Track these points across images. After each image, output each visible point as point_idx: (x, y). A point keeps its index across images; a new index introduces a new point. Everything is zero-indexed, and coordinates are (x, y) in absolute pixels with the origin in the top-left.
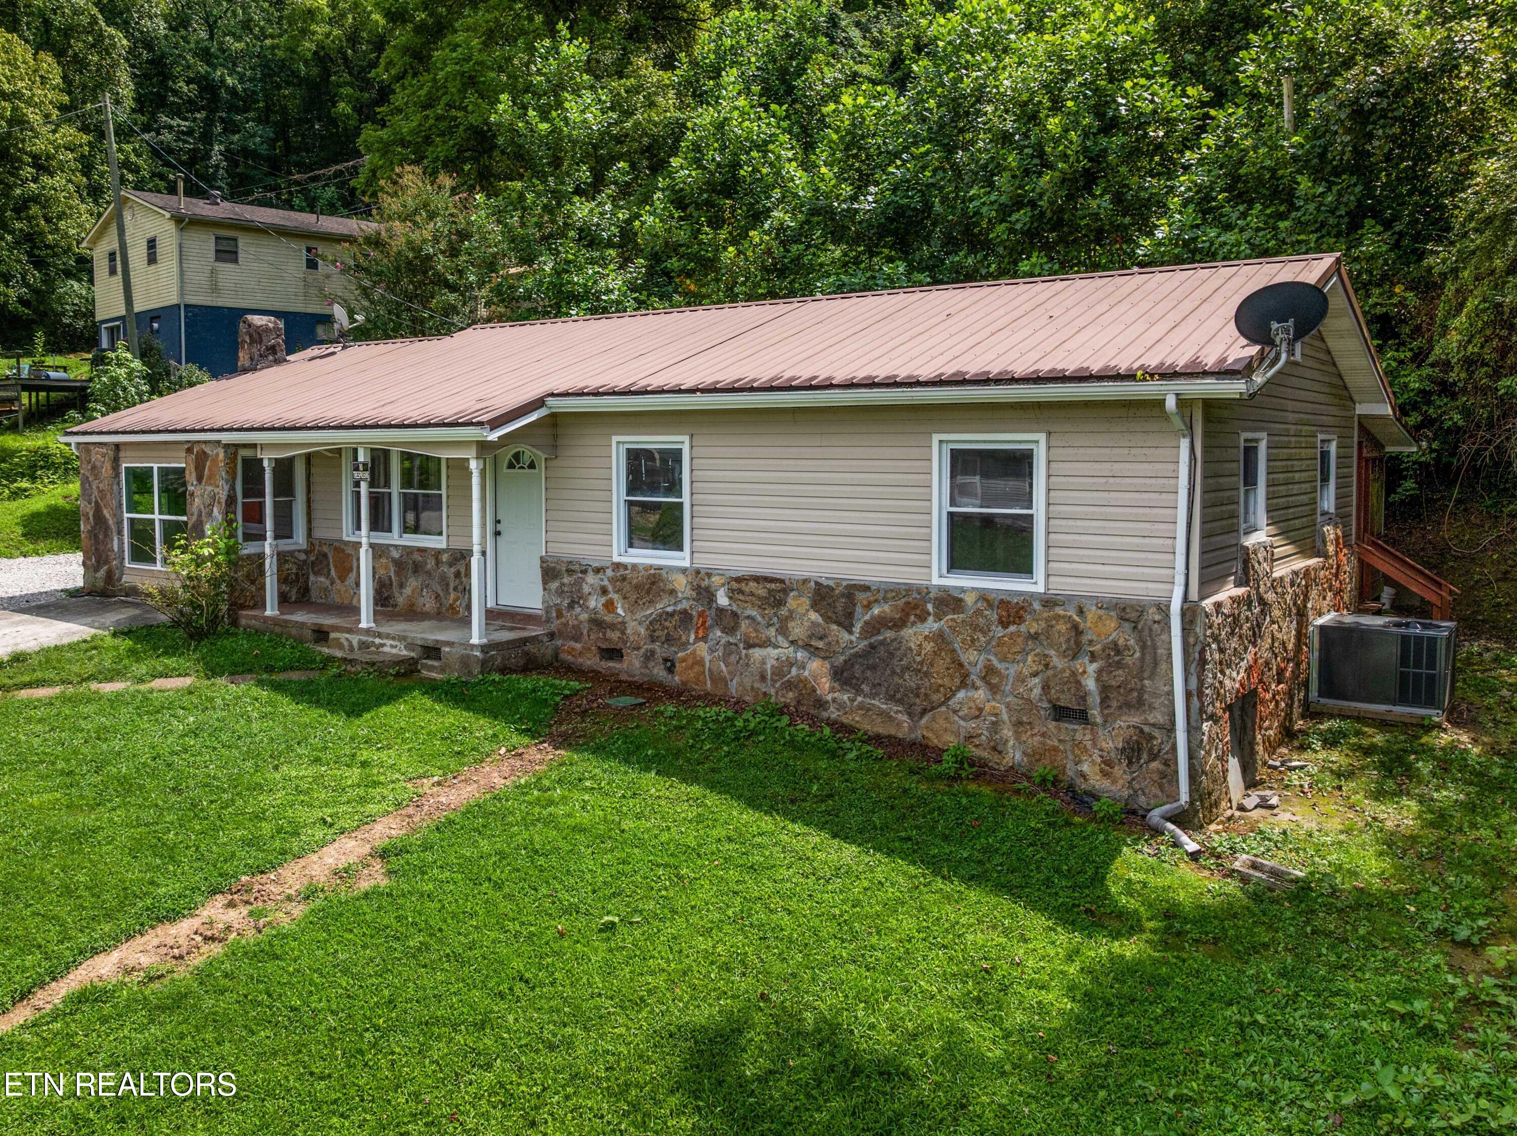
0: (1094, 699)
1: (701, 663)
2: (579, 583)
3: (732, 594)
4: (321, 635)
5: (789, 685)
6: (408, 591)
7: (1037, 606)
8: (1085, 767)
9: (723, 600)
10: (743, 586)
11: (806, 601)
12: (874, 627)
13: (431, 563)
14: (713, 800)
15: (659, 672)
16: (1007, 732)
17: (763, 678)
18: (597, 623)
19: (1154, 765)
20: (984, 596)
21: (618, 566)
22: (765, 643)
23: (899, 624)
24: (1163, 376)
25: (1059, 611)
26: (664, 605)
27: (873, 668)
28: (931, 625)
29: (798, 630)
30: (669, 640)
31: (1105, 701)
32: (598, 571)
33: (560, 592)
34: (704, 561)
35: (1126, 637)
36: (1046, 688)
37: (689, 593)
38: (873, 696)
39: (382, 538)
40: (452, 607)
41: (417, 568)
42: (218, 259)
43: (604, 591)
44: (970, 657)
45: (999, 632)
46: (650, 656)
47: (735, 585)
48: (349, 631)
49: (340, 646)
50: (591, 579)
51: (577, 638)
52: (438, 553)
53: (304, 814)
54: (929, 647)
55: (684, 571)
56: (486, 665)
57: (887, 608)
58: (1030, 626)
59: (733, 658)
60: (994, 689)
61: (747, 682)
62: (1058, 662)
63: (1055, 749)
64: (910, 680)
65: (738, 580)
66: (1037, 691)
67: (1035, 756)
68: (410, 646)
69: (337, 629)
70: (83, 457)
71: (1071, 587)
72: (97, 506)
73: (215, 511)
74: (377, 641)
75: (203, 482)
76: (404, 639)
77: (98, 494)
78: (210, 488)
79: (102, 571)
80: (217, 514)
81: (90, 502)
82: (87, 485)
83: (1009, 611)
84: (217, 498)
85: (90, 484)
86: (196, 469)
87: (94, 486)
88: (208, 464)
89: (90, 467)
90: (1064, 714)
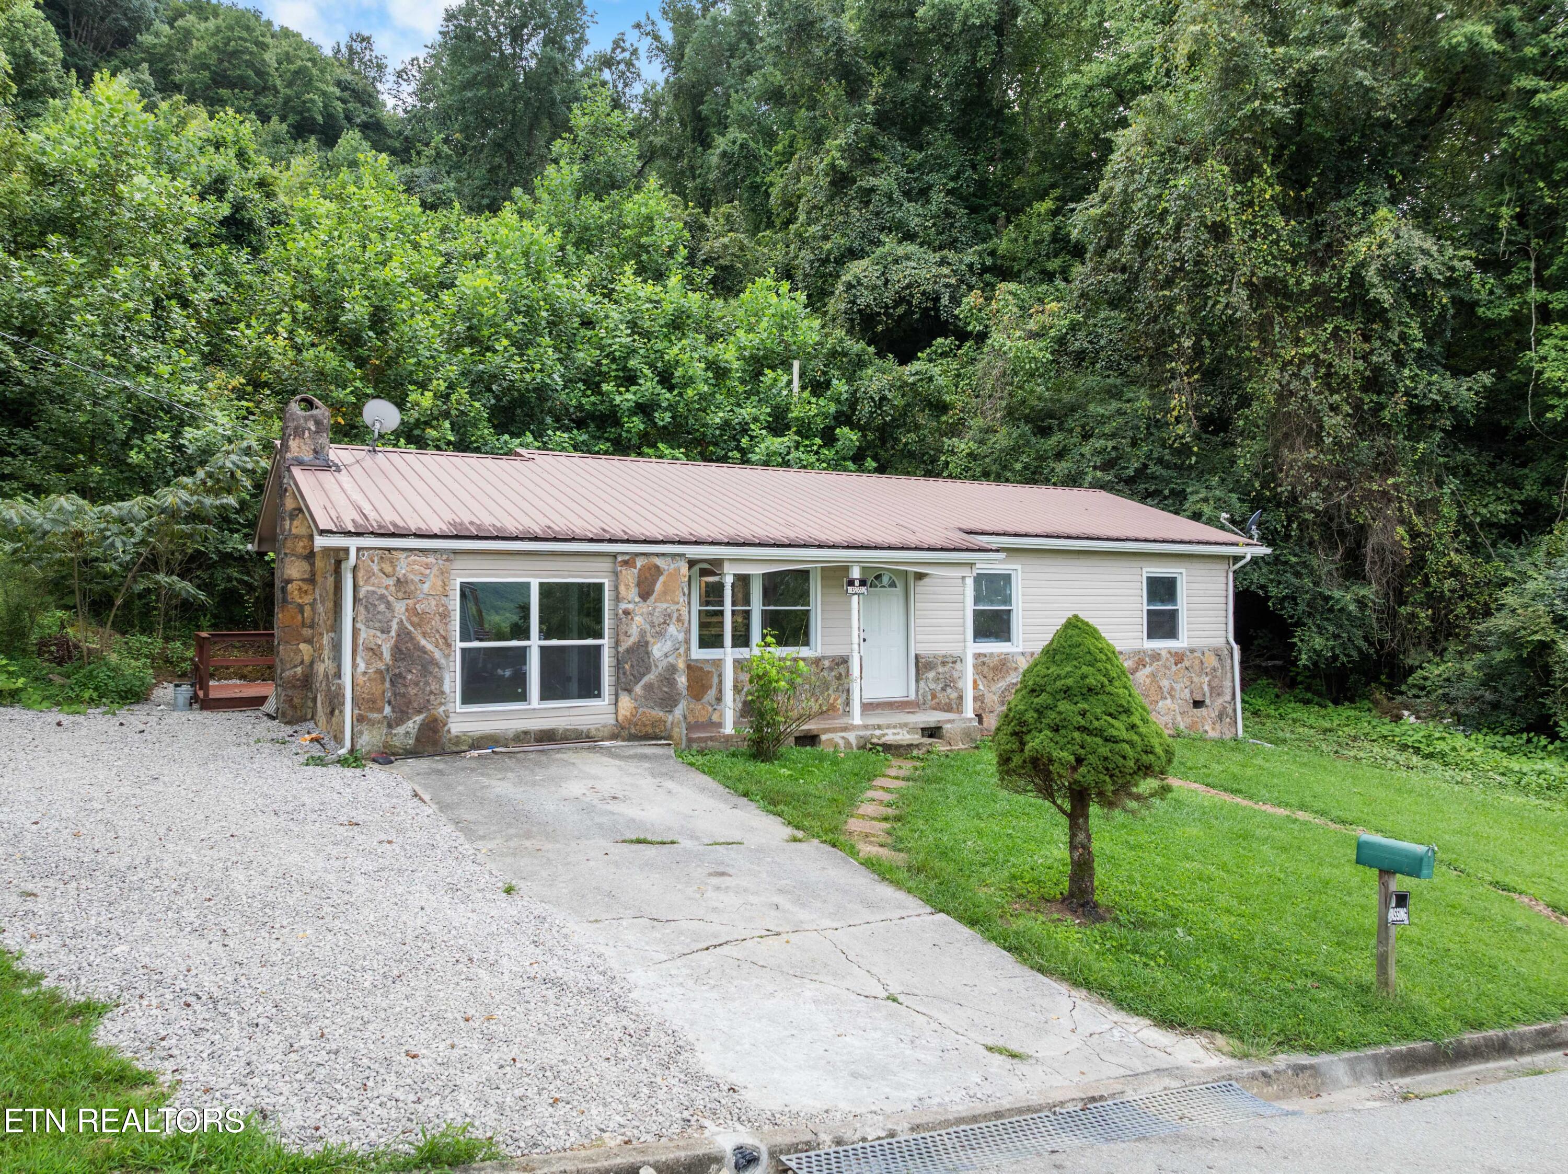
0: (1207, 695)
2: (951, 671)
4: (807, 740)
7: (1188, 653)
8: (1206, 727)
13: (811, 670)
16: (1179, 718)
19: (1228, 720)
20: (1169, 651)
21: (979, 655)
23: (1135, 671)
25: (1196, 654)
26: (1011, 678)
28: (1148, 670)
31: (1212, 694)
32: (962, 660)
33: (936, 680)
34: (1029, 647)
35: (1217, 664)
36: (1192, 692)
39: (743, 653)
44: (1163, 683)
45: (1174, 668)
48: (845, 729)
50: (959, 666)
54: (1148, 681)
55: (1022, 654)
58: (1187, 663)
60: (1173, 698)
62: (1196, 679)
63: (1196, 722)
66: (1188, 695)
68: (911, 730)
69: (826, 731)
70: (376, 568)
71: (1197, 643)
72: (404, 635)
73: (672, 629)
74: (878, 732)
75: (652, 598)
76: (906, 725)
77: (409, 619)
78: (665, 606)
79: (410, 724)
80: (675, 633)
81: (385, 631)
82: (382, 607)
83: (1178, 657)
84: (675, 615)
85: (389, 606)
86: (639, 585)
87: (400, 608)
88: (662, 579)
89: (391, 582)
90: (1198, 704)
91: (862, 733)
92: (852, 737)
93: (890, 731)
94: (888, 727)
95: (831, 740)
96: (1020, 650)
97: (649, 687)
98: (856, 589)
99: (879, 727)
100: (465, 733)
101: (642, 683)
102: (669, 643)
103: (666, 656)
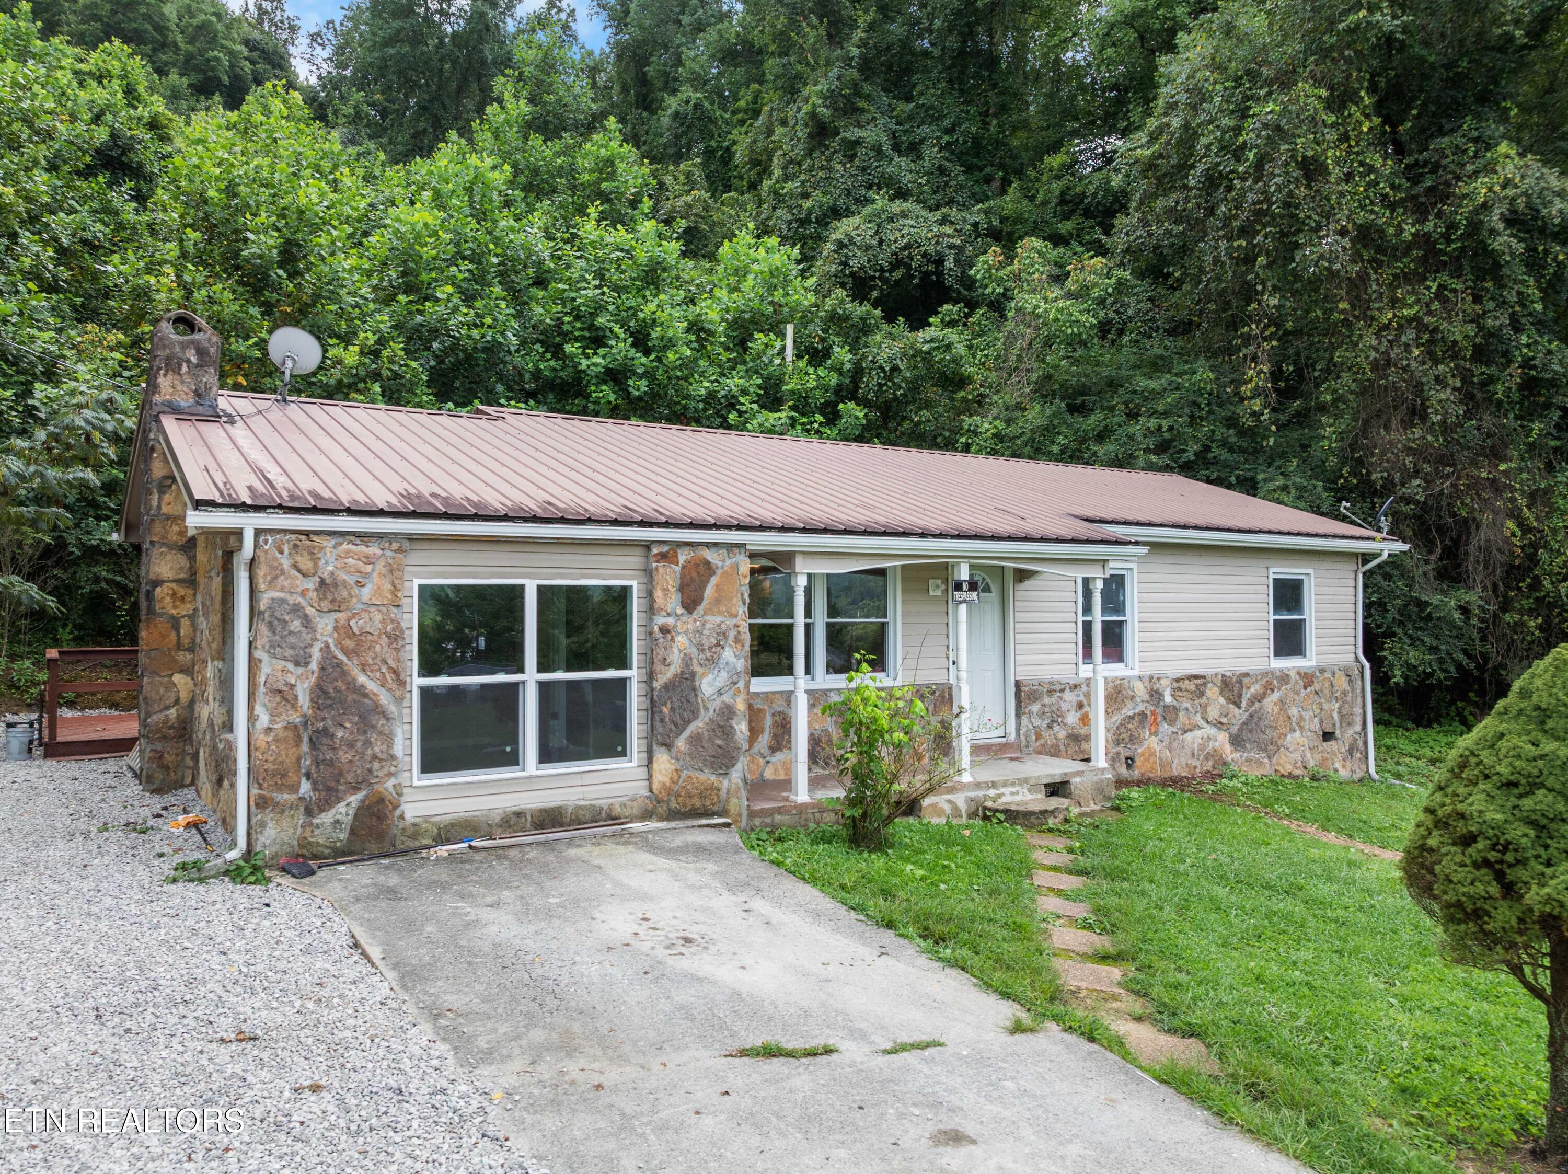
0: (1338, 724)
1: (1153, 754)
2: (1058, 702)
3: (1174, 693)
7: (1318, 673)
10: (1181, 684)
11: (1217, 690)
12: (1251, 702)
15: (1123, 770)
16: (1308, 755)
17: (1193, 755)
18: (1074, 738)
20: (1298, 671)
21: (1090, 681)
22: (1194, 728)
23: (1263, 697)
24: (1383, 540)
25: (1325, 675)
26: (1127, 710)
27: (1251, 731)
28: (1276, 696)
29: (1212, 713)
30: (1131, 740)
31: (1341, 724)
32: (1074, 688)
33: (1041, 714)
35: (1348, 686)
36: (1321, 722)
37: (1146, 697)
38: (1252, 751)
44: (1292, 712)
47: (1176, 685)
50: (1069, 696)
54: (1276, 709)
55: (1140, 678)
57: (1256, 687)
58: (1316, 686)
59: (1174, 745)
61: (1183, 763)
62: (1326, 706)
64: (1269, 734)
65: (1178, 680)
66: (1318, 726)
70: (286, 563)
71: (1327, 660)
72: (330, 666)
73: (728, 654)
74: (992, 792)
75: (701, 609)
76: (1026, 780)
77: (339, 643)
78: (718, 619)
79: (341, 808)
80: (732, 659)
81: (301, 661)
82: (296, 625)
83: (1308, 678)
84: (732, 634)
85: (307, 622)
86: (681, 589)
87: (325, 625)
88: (714, 581)
89: (311, 584)
90: (1328, 736)
91: (972, 794)
92: (960, 799)
93: (1007, 790)
94: (1005, 784)
95: (934, 805)
96: (1136, 673)
97: (695, 740)
98: (964, 595)
99: (994, 785)
100: (426, 818)
101: (687, 733)
102: (724, 674)
103: (720, 692)
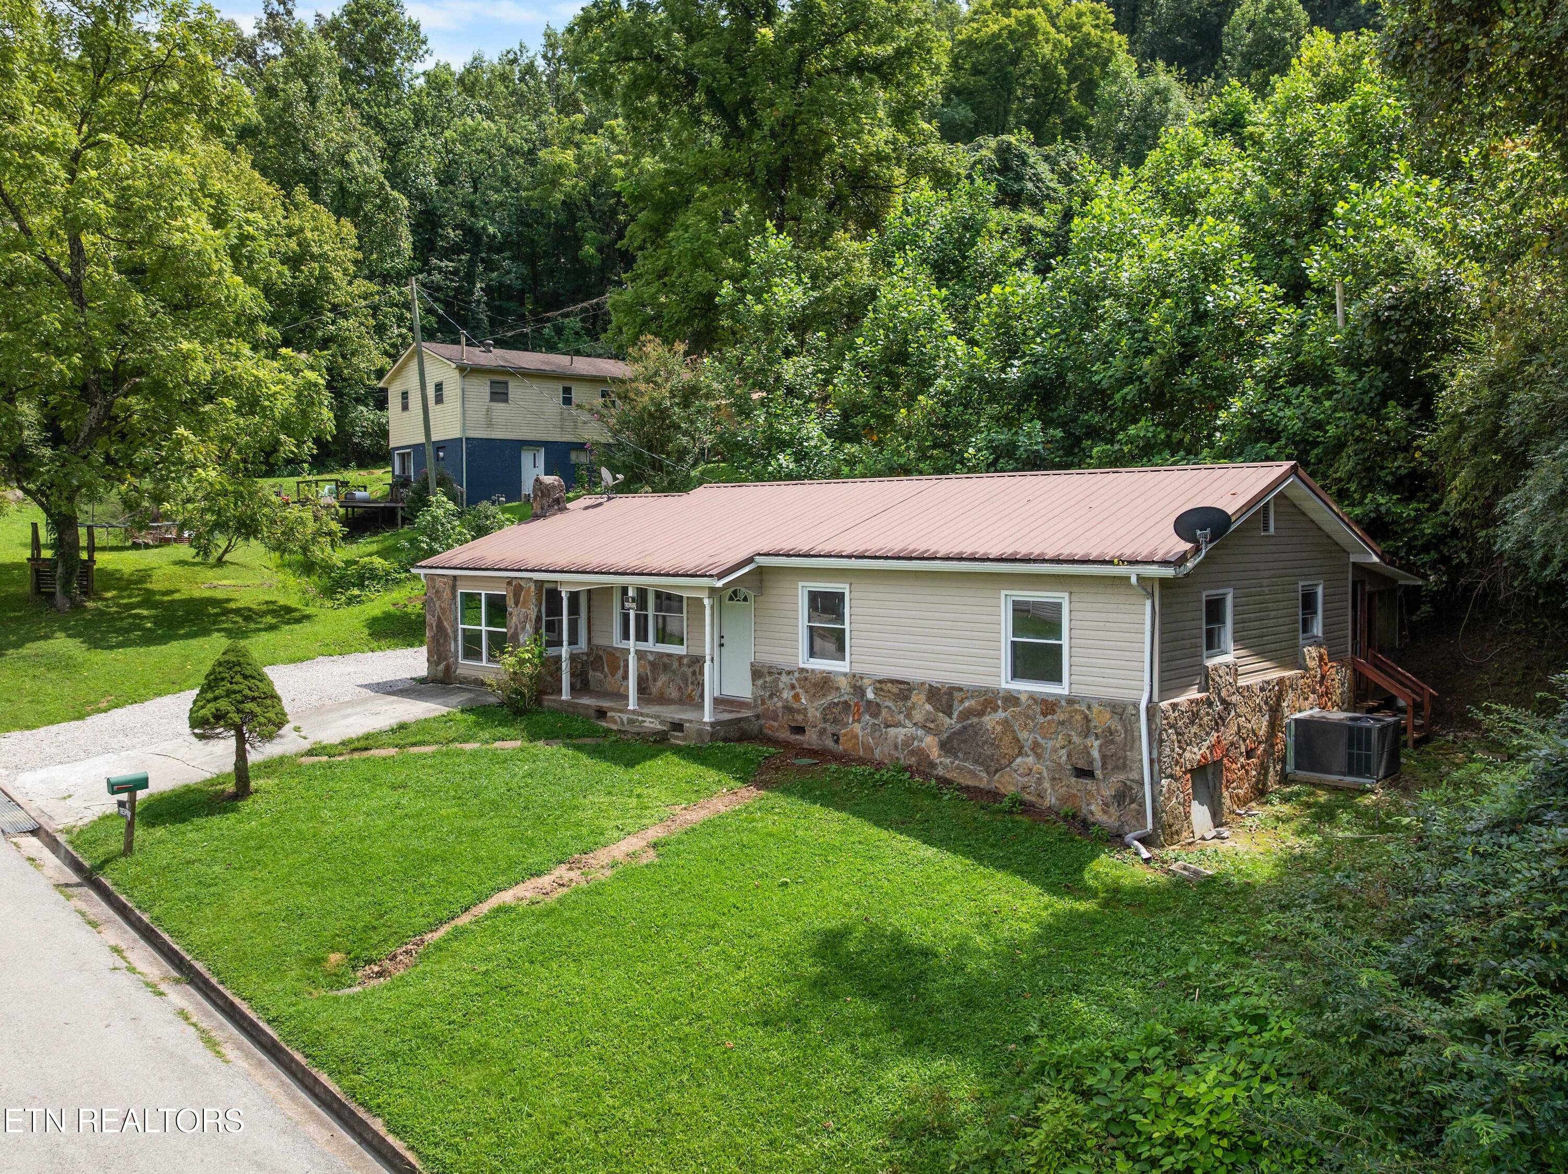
0: (1098, 764)
1: (856, 737)
2: (776, 681)
3: (877, 691)
4: (601, 714)
5: (912, 753)
6: (659, 684)
7: (1063, 703)
8: (1093, 808)
9: (870, 695)
10: (883, 686)
11: (923, 697)
12: (966, 714)
13: (675, 665)
14: (854, 821)
15: (829, 743)
16: (1046, 785)
17: (896, 747)
18: (788, 709)
19: (1133, 806)
20: (1032, 696)
21: (802, 670)
22: (898, 725)
23: (981, 713)
24: (1131, 563)
25: (1077, 706)
26: (832, 697)
27: (965, 742)
28: (1000, 715)
29: (918, 716)
30: (835, 721)
31: (1104, 764)
32: (789, 673)
33: (764, 687)
34: (859, 669)
35: (1116, 725)
36: (1069, 756)
37: (849, 690)
38: (965, 760)
39: (642, 646)
40: (690, 696)
41: (666, 668)
42: (492, 400)
43: (793, 687)
44: (1023, 735)
45: (1041, 719)
46: (823, 732)
47: (878, 685)
48: (621, 711)
49: (615, 722)
50: (784, 678)
51: (775, 719)
52: (680, 658)
53: (605, 823)
54: (999, 728)
55: (845, 675)
56: (713, 736)
57: (973, 702)
59: (877, 734)
60: (1039, 756)
61: (886, 752)
63: (1075, 796)
64: (988, 750)
65: (880, 682)
66: (1064, 758)
67: (1063, 800)
68: (662, 722)
69: (612, 710)
70: (430, 584)
71: (1081, 691)
72: (439, 619)
73: (528, 626)
74: (640, 718)
75: (519, 606)
76: (659, 717)
77: (440, 611)
78: (524, 610)
79: (442, 666)
83: (1049, 706)
84: (529, 617)
85: (434, 603)
86: (514, 596)
89: (434, 591)
90: (1084, 773)
93: (648, 719)
95: (613, 717)
100: (459, 674)
102: (527, 634)
